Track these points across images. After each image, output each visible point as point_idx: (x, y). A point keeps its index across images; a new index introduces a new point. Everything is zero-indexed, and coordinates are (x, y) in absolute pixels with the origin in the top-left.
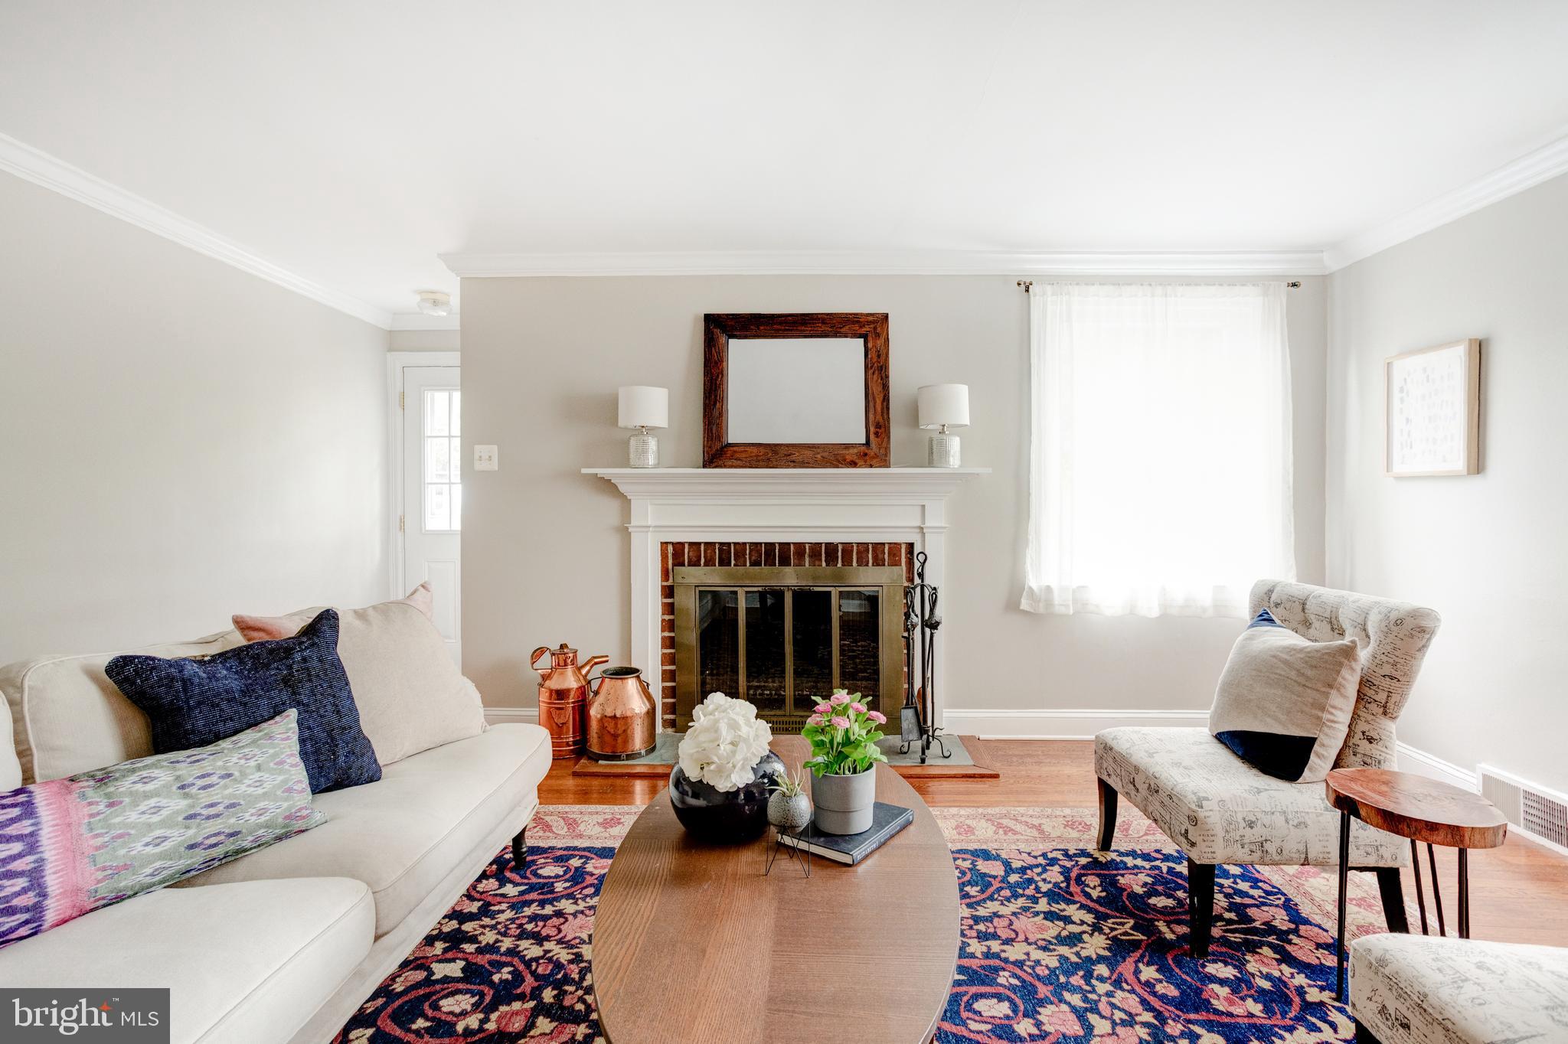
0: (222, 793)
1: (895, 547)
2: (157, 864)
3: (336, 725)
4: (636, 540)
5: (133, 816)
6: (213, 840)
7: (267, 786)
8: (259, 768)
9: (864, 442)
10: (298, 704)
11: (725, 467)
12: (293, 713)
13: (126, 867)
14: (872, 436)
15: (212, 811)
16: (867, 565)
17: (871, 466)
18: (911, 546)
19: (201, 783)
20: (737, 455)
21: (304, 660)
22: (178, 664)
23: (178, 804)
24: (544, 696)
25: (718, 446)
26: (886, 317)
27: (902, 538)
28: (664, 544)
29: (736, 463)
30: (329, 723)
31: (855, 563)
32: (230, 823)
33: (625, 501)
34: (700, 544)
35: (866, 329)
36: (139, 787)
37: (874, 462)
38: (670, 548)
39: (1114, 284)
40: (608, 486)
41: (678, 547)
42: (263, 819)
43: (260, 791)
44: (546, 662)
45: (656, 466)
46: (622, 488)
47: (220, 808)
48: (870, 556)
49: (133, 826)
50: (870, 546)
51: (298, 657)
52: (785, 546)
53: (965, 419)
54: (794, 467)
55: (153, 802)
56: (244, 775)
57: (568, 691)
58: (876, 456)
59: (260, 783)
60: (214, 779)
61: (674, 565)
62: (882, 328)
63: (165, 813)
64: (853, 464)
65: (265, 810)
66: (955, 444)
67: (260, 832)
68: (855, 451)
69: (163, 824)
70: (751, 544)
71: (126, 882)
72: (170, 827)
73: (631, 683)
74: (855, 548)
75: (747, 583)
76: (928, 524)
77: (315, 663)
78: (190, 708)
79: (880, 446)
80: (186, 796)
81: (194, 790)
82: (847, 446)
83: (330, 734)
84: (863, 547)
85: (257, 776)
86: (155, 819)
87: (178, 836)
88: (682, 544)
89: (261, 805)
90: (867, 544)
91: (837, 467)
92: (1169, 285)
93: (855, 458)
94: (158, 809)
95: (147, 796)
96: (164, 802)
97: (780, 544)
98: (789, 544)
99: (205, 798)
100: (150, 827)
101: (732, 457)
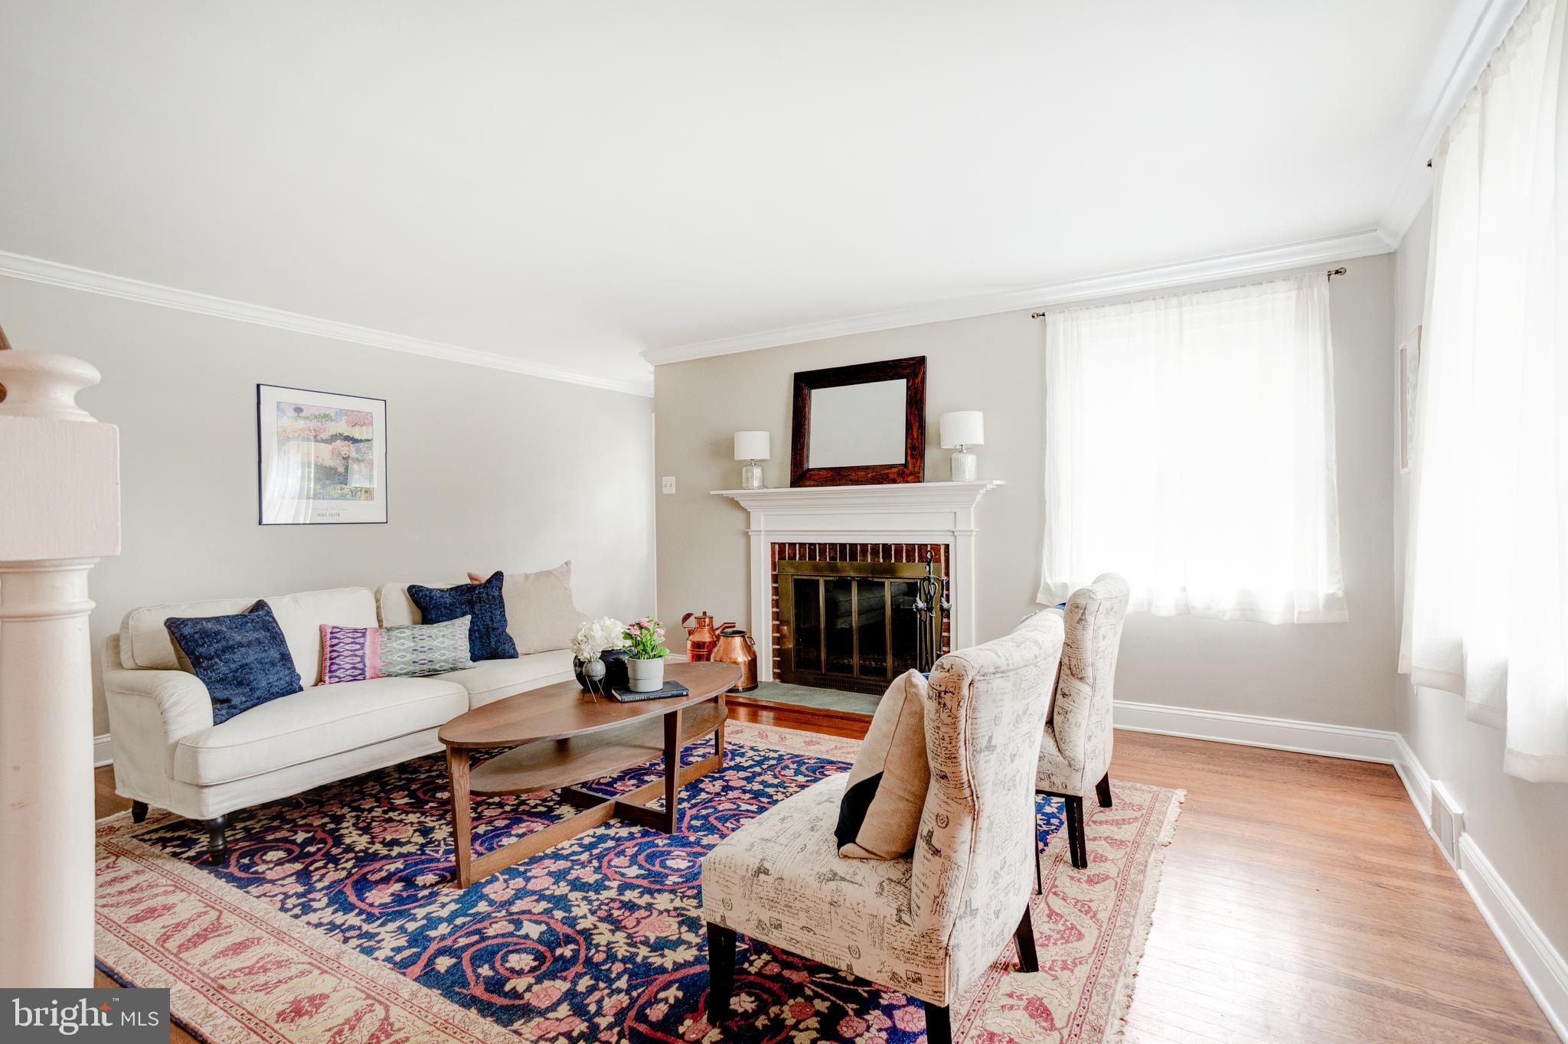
0: (427, 643)
1: (936, 548)
2: (402, 666)
3: (490, 626)
4: (753, 539)
5: (395, 645)
6: (423, 662)
7: (446, 645)
8: (443, 636)
9: (904, 462)
10: (473, 613)
11: (805, 486)
12: (469, 617)
13: (391, 663)
14: (909, 458)
15: (423, 650)
16: (914, 561)
17: (908, 482)
18: (947, 546)
19: (420, 637)
20: (813, 477)
21: (479, 593)
22: (431, 591)
23: (410, 644)
24: (689, 645)
25: (800, 471)
26: (922, 360)
27: (940, 540)
28: (773, 544)
29: (812, 483)
30: (487, 625)
31: (904, 561)
32: (430, 656)
33: (748, 513)
34: (795, 544)
35: (907, 371)
36: (399, 635)
37: (910, 479)
38: (777, 547)
39: (1124, 303)
40: (735, 503)
41: (782, 545)
42: (443, 658)
43: (442, 646)
44: (692, 623)
45: (759, 488)
46: (742, 504)
47: (426, 649)
48: (916, 554)
49: (395, 648)
50: (916, 547)
51: (477, 592)
52: (853, 546)
53: (978, 438)
54: (852, 485)
55: (402, 641)
56: (437, 638)
57: (704, 643)
58: (911, 474)
59: (443, 642)
60: (425, 637)
61: (779, 559)
62: (920, 369)
63: (405, 646)
64: (894, 481)
65: (444, 655)
66: (969, 462)
67: (443, 664)
68: (896, 470)
69: (404, 650)
70: (830, 544)
71: (392, 669)
72: (407, 652)
73: (737, 641)
74: (904, 548)
75: (826, 573)
76: (958, 528)
77: (484, 595)
78: (431, 609)
79: (914, 466)
80: (414, 641)
81: (417, 640)
82: (891, 467)
83: (487, 629)
84: (911, 548)
85: (442, 639)
86: (402, 648)
87: (409, 657)
88: (784, 544)
89: (443, 651)
90: (914, 545)
91: (882, 483)
92: (1184, 294)
93: (895, 476)
94: (403, 644)
95: (401, 638)
96: (406, 642)
97: (850, 544)
98: (856, 544)
99: (421, 644)
100: (400, 650)
101: (810, 479)
